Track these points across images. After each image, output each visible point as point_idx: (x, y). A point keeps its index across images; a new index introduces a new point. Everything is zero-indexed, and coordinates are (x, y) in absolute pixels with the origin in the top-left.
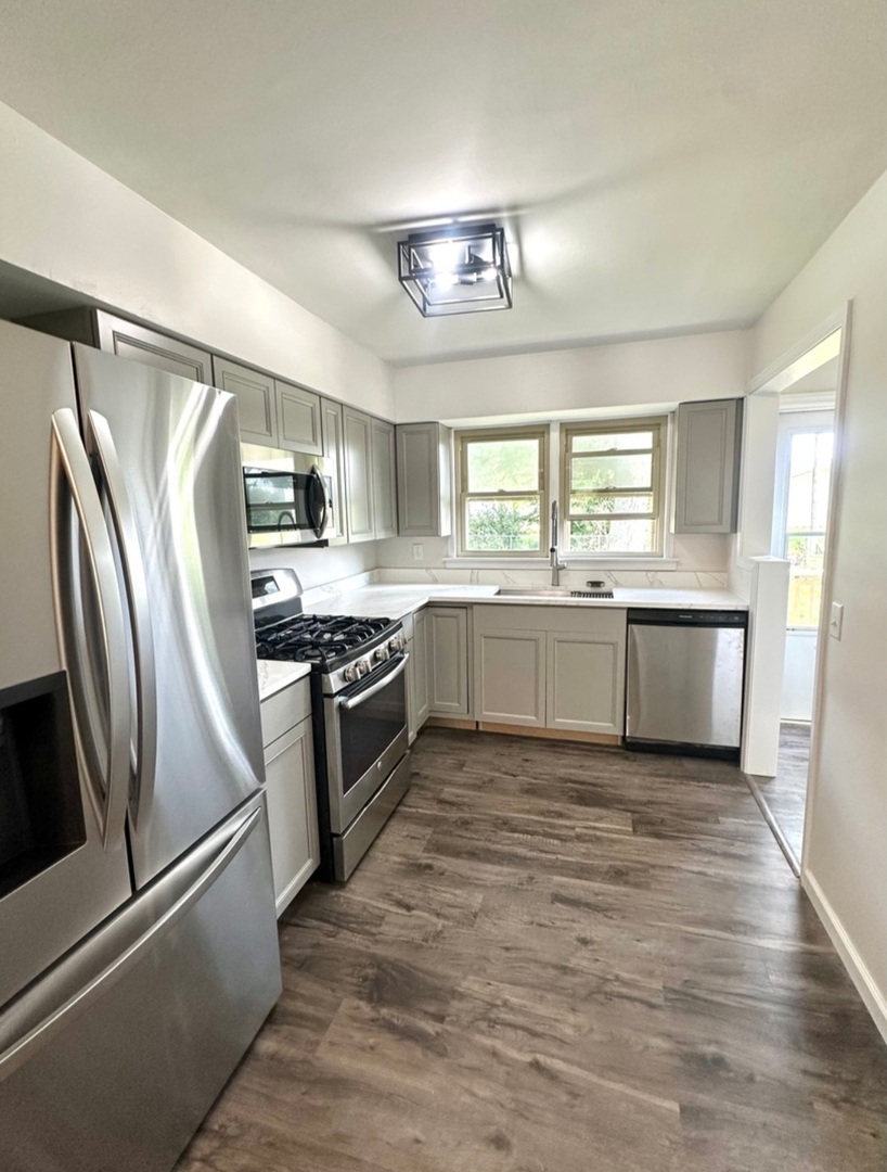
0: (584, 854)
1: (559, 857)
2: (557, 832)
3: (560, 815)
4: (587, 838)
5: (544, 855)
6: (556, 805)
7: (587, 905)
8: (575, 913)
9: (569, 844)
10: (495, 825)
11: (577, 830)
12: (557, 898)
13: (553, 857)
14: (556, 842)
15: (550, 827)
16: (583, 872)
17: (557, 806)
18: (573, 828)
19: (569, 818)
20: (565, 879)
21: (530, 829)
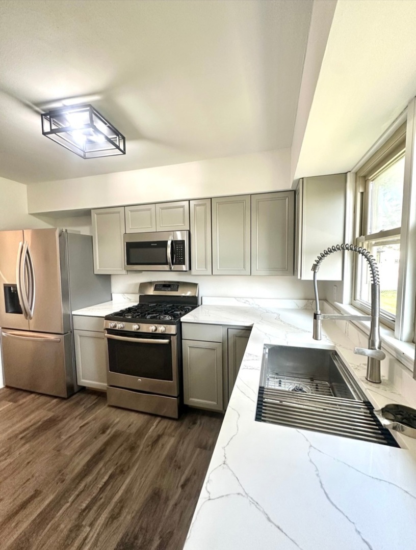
0: (58, 526)
1: (68, 504)
2: (95, 508)
3: (113, 517)
4: (73, 535)
5: (77, 493)
6: (129, 517)
7: (16, 513)
8: (19, 502)
9: (75, 516)
10: (123, 465)
11: (88, 529)
12: (37, 493)
13: (71, 500)
14: (84, 505)
15: (101, 505)
16: (44, 518)
17: (127, 518)
18: (91, 525)
19: (106, 525)
20: (47, 502)
21: (109, 487)
